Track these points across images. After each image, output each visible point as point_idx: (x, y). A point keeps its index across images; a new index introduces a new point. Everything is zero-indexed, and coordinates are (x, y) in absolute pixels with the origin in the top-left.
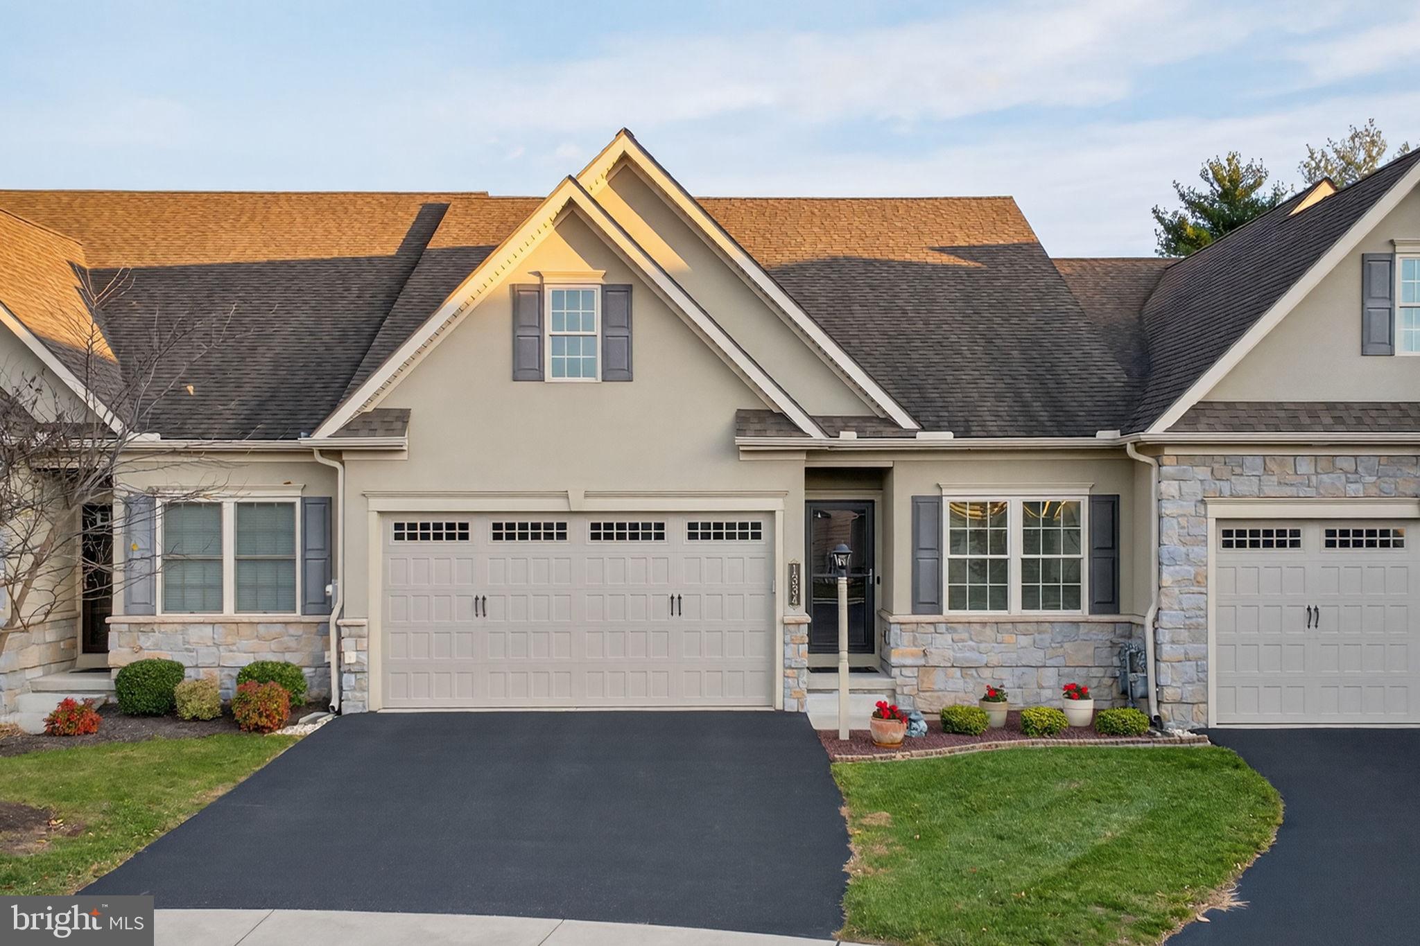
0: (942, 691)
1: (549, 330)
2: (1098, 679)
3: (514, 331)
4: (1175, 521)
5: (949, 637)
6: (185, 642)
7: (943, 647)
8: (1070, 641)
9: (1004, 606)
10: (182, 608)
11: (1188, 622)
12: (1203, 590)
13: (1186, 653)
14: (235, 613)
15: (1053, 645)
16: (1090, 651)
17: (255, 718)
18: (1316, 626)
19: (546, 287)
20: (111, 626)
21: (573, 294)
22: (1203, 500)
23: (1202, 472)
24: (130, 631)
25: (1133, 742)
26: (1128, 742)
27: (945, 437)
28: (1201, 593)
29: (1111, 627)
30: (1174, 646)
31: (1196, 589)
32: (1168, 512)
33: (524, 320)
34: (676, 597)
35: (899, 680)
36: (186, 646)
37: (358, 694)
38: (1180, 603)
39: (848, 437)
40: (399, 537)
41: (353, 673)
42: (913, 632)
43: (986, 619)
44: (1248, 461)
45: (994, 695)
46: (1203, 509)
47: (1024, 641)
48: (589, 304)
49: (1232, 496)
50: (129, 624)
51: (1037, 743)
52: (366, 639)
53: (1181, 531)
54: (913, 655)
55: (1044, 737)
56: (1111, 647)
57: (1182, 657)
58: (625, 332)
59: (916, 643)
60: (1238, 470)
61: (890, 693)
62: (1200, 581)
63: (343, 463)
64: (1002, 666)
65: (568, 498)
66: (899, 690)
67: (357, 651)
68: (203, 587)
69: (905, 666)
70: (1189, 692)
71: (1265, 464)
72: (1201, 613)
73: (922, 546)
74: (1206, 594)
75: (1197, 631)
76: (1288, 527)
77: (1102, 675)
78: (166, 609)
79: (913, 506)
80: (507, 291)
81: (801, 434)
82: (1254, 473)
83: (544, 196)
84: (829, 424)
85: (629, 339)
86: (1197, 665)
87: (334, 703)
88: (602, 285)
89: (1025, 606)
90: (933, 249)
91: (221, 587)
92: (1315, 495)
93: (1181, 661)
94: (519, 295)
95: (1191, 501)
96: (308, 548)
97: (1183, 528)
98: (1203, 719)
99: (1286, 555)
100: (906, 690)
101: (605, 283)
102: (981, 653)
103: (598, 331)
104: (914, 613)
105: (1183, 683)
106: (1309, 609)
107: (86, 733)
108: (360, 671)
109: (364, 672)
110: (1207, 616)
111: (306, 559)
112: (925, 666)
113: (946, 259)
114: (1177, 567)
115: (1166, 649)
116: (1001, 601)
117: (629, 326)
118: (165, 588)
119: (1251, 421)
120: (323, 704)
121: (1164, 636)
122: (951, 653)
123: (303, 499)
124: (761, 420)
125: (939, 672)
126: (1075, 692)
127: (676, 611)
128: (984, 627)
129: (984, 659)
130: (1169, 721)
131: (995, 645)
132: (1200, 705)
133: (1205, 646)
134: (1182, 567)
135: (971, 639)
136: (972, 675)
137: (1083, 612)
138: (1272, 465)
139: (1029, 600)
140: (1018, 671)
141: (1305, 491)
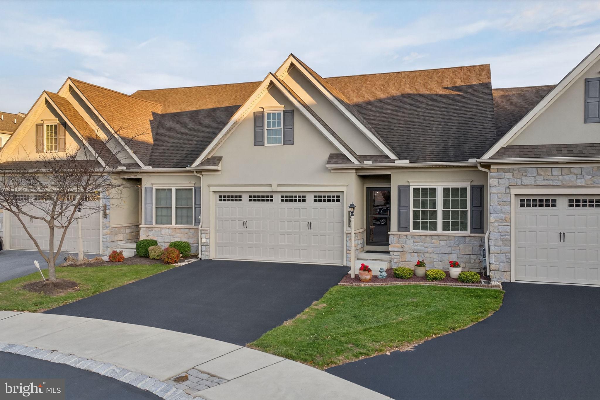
0: (410, 261)
1: (266, 127)
2: (474, 260)
3: (255, 128)
4: (496, 196)
5: (412, 240)
6: (161, 234)
7: (409, 244)
8: (462, 244)
9: (435, 229)
10: (162, 223)
11: (502, 237)
12: (509, 224)
13: (501, 251)
14: (175, 225)
15: (455, 245)
16: (470, 248)
17: (166, 259)
18: (564, 241)
19: (265, 112)
20: (141, 228)
21: (274, 114)
22: (508, 187)
23: (509, 175)
24: (146, 230)
25: (467, 286)
26: (465, 285)
27: (406, 163)
28: (508, 226)
29: (480, 238)
30: (496, 247)
31: (506, 224)
32: (493, 192)
33: (258, 124)
34: (310, 222)
35: (393, 257)
36: (161, 235)
37: (206, 253)
38: (498, 229)
39: (368, 163)
40: (220, 200)
41: (205, 246)
42: (398, 238)
43: (427, 234)
44: (529, 170)
45: (420, 264)
46: (509, 190)
47: (443, 243)
48: (279, 118)
49: (522, 185)
50: (146, 228)
51: (427, 283)
52: (208, 235)
53: (499, 199)
54: (397, 247)
55: (433, 282)
56: (480, 247)
57: (499, 252)
58: (291, 127)
59: (399, 243)
60: (524, 174)
61: (389, 261)
62: (506, 221)
63: (202, 175)
64: (433, 253)
65: (271, 187)
66: (392, 260)
67: (206, 238)
68: (167, 216)
69: (395, 251)
70: (502, 266)
71: (537, 170)
72: (508, 234)
73: (401, 205)
74: (510, 226)
75: (506, 242)
76: (551, 198)
77: (476, 258)
78: (157, 223)
79: (398, 190)
80: (252, 115)
81: (350, 162)
82: (532, 175)
83: (261, 81)
84: (362, 158)
85: (292, 129)
86: (506, 256)
87: (199, 256)
88: (283, 111)
89: (444, 229)
90: (445, 88)
91: (171, 216)
92: (561, 184)
93: (498, 254)
94: (256, 115)
95: (504, 187)
96: (196, 204)
97: (500, 198)
98: (509, 278)
99: (550, 210)
100: (395, 260)
101: (284, 110)
102: (425, 247)
103: (282, 127)
104: (399, 231)
105: (500, 263)
106: (560, 234)
107: (119, 261)
108: (207, 245)
109: (208, 246)
110: (510, 235)
111: (196, 208)
112: (402, 252)
113: (447, 92)
114: (497, 215)
115: (492, 248)
116: (434, 227)
117: (292, 125)
118: (156, 216)
119: (528, 153)
120: (196, 256)
121: (492, 243)
122: (413, 247)
123: (195, 187)
124: (338, 157)
125: (408, 254)
126: (454, 265)
127: (309, 228)
128: (426, 237)
129: (427, 250)
130: (493, 278)
131: (431, 244)
132: (507, 272)
133: (510, 247)
134: (499, 215)
135: (421, 242)
136: (421, 256)
137: (468, 232)
138: (540, 171)
139: (446, 227)
140: (440, 255)
141: (556, 183)
